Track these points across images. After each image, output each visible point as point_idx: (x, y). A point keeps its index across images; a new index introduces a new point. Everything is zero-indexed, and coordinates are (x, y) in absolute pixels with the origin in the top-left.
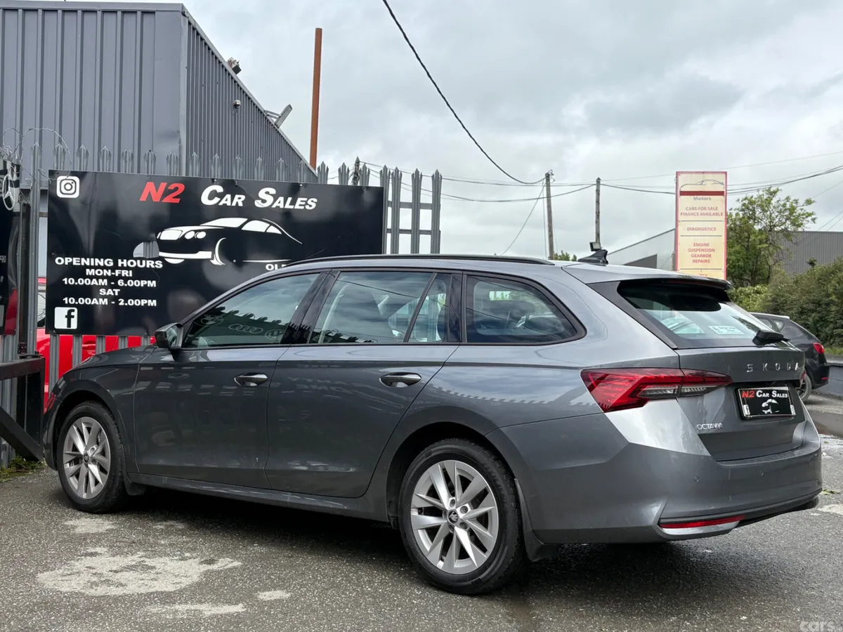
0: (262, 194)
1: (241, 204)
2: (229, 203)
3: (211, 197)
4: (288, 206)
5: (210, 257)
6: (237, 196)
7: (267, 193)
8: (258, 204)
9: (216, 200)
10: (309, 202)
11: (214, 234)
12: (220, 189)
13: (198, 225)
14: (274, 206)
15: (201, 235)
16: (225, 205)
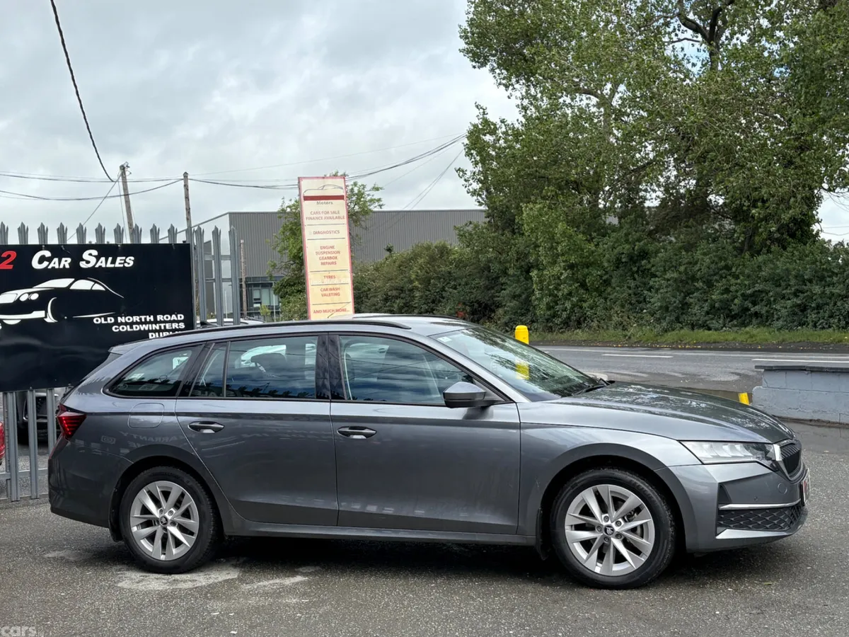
0: (86, 255)
1: (67, 266)
2: (57, 266)
3: (41, 261)
4: (109, 265)
5: (44, 316)
6: (64, 259)
7: (90, 254)
8: (83, 265)
9: (45, 264)
10: (127, 260)
11: (45, 295)
12: (48, 254)
13: (31, 288)
14: (97, 266)
15: (35, 297)
16: (53, 268)
